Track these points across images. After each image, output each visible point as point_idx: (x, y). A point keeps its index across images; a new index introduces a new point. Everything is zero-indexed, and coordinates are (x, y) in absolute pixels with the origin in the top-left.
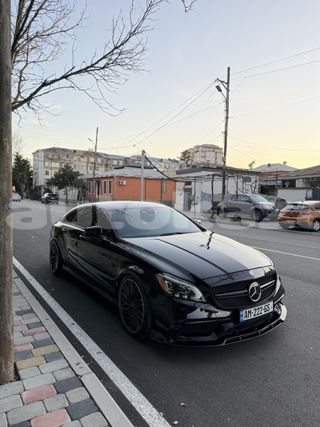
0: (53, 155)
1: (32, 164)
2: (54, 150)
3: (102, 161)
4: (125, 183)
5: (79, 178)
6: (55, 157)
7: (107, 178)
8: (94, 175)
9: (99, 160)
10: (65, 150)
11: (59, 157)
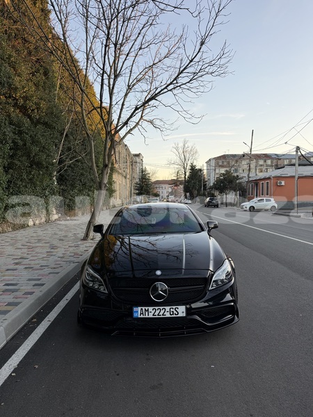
0: (223, 162)
1: (205, 172)
2: (224, 157)
3: (272, 162)
4: (283, 183)
5: (237, 181)
6: (225, 164)
7: (265, 179)
8: (249, 177)
9: (269, 162)
10: (234, 156)
11: (229, 163)
